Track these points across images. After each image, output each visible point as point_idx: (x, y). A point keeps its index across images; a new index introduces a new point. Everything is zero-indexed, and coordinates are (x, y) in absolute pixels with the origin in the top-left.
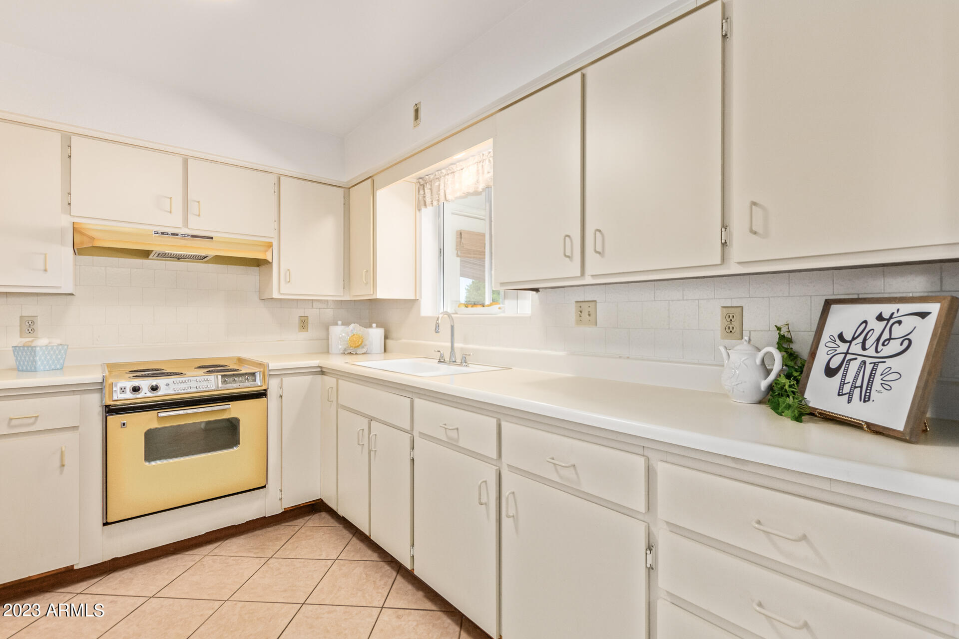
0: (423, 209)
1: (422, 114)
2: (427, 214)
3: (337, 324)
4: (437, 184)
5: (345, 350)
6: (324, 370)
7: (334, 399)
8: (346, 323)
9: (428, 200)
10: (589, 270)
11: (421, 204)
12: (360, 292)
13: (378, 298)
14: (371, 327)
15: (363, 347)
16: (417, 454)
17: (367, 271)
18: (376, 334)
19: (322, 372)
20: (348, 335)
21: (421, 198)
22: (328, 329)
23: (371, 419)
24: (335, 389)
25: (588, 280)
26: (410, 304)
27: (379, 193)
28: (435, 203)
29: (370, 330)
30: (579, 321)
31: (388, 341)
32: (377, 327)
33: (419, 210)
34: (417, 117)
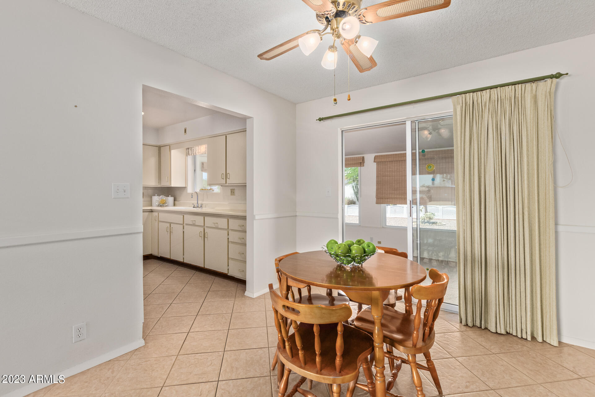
0: (188, 156)
1: (187, 131)
2: (190, 159)
3: (155, 195)
4: (193, 148)
5: (159, 205)
6: (153, 210)
7: (157, 220)
8: (159, 195)
9: (190, 153)
10: (227, 183)
11: (188, 154)
12: (165, 184)
13: (172, 186)
14: (169, 197)
15: (166, 204)
16: (185, 230)
17: (168, 177)
18: (170, 199)
19: (152, 211)
20: (160, 199)
21: (187, 152)
22: (151, 198)
23: (170, 223)
24: (157, 216)
25: (227, 185)
26: (183, 189)
27: (172, 151)
28: (192, 155)
29: (168, 198)
30: (231, 194)
31: (175, 202)
32: (171, 196)
33: (187, 156)
34: (185, 132)
